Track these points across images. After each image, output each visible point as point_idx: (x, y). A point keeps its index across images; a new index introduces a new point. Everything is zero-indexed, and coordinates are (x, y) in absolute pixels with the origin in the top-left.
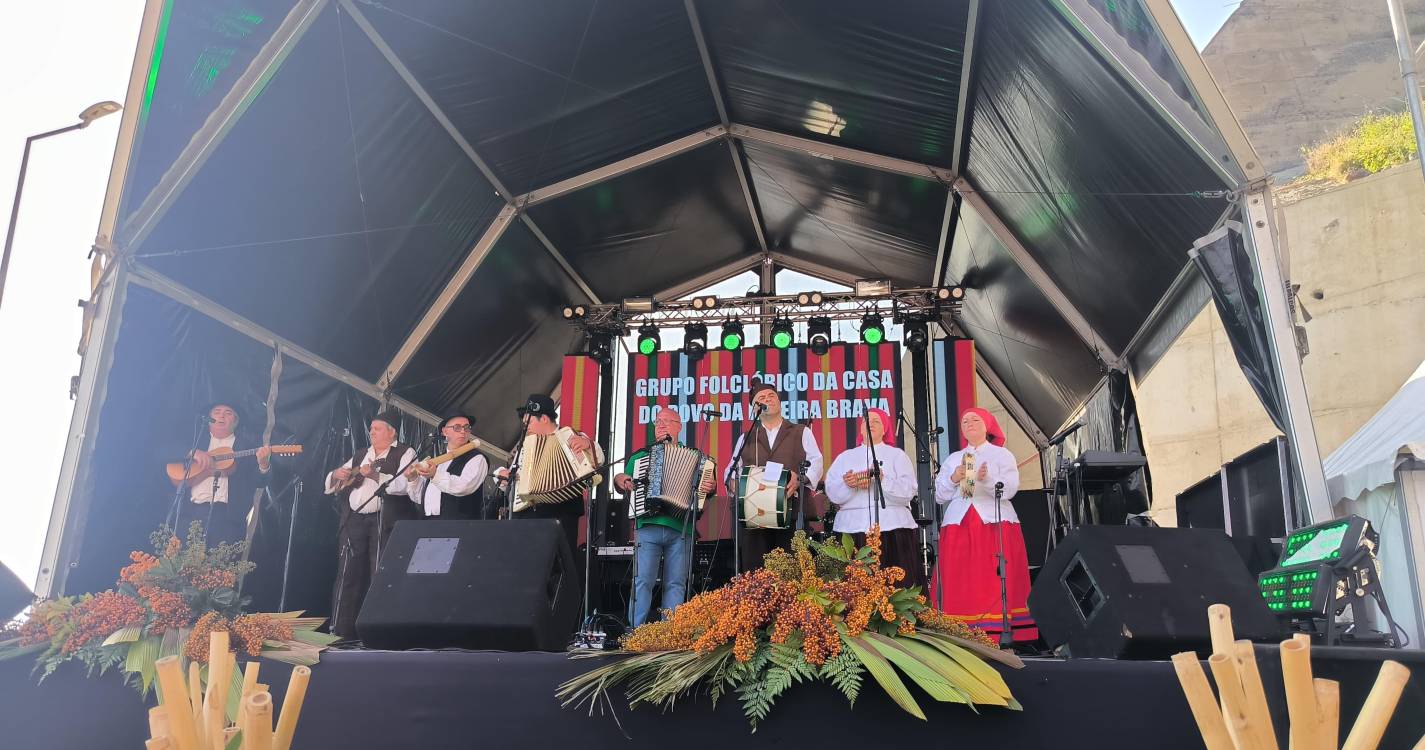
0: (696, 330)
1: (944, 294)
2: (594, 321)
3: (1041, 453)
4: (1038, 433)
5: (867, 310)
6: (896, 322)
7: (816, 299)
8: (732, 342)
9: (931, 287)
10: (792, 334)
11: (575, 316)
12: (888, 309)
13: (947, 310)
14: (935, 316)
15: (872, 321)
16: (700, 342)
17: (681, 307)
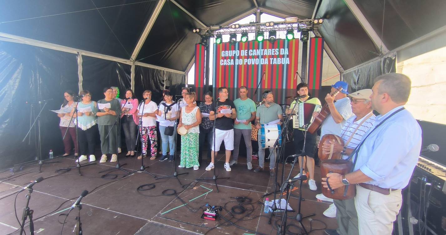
0: (233, 35)
1: (316, 22)
2: (203, 33)
3: (341, 74)
4: (341, 68)
5: (289, 27)
6: (298, 31)
7: (272, 24)
8: (244, 39)
9: (311, 19)
10: (263, 36)
11: (196, 32)
12: (296, 27)
13: (316, 27)
14: (311, 29)
15: (290, 31)
16: (234, 39)
17: (229, 28)
